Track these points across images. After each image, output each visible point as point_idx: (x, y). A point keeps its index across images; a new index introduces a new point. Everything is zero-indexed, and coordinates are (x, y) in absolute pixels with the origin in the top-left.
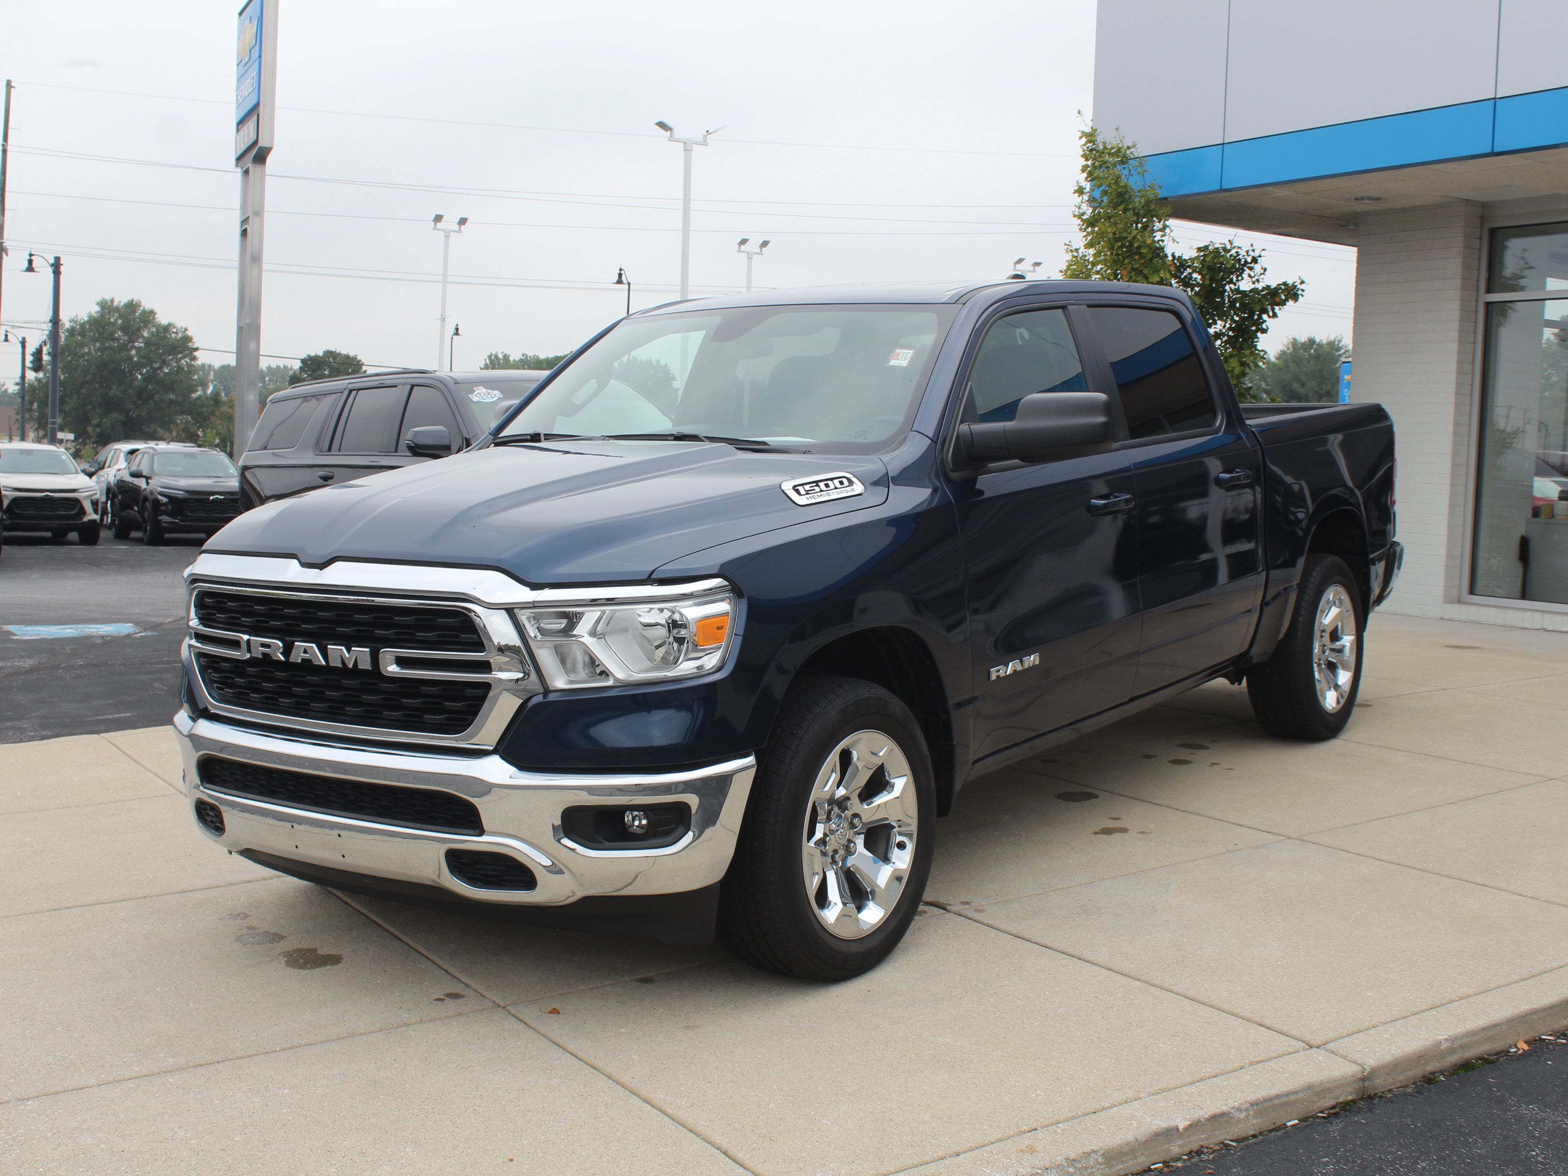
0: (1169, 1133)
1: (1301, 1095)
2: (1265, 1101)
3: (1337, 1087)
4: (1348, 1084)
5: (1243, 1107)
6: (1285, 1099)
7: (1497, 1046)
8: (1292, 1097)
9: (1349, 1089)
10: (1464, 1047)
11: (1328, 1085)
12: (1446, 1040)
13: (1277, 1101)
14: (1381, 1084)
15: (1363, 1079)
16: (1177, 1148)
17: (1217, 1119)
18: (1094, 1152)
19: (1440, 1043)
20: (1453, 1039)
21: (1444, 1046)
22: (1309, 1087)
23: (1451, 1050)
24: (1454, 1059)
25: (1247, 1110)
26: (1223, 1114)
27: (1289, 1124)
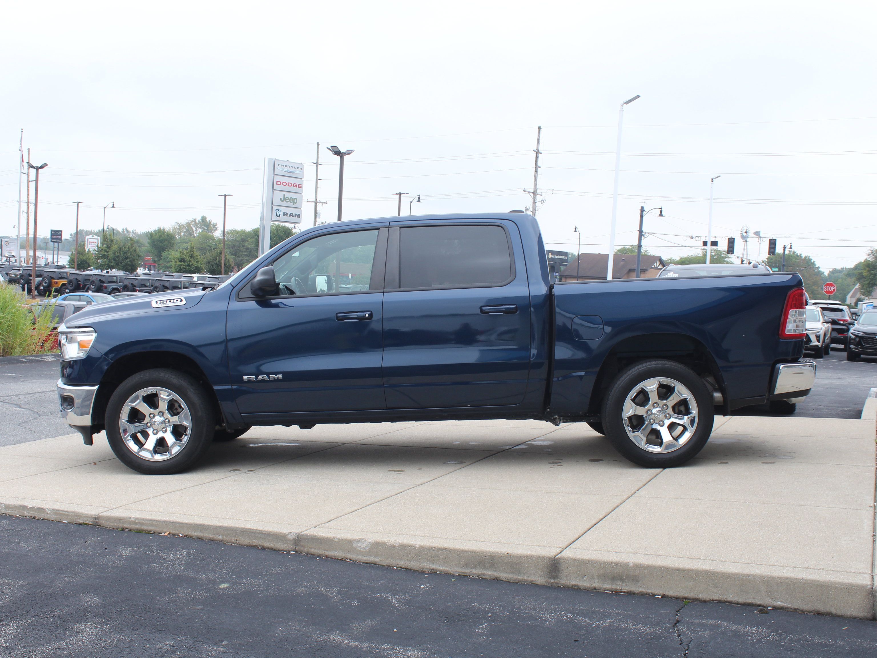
0: (24, 507)
1: (70, 514)
2: (57, 510)
3: (85, 517)
4: (89, 518)
5: (50, 509)
6: (64, 513)
7: (158, 530)
8: (67, 513)
9: (89, 519)
10: (141, 523)
11: (81, 515)
12: (134, 518)
13: (61, 512)
14: (102, 522)
15: (96, 518)
16: (27, 514)
17: (40, 509)
18: (3, 503)
19: (130, 518)
20: (137, 519)
21: (132, 519)
22: (74, 512)
23: (134, 523)
24: (137, 527)
25: (50, 511)
26: (42, 508)
27: (63, 522)
